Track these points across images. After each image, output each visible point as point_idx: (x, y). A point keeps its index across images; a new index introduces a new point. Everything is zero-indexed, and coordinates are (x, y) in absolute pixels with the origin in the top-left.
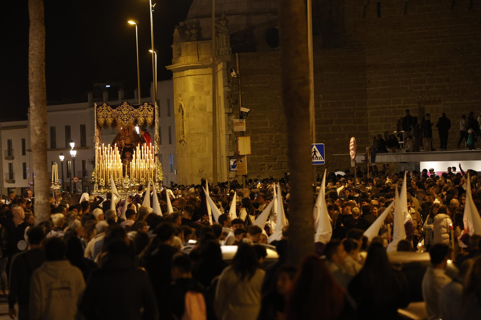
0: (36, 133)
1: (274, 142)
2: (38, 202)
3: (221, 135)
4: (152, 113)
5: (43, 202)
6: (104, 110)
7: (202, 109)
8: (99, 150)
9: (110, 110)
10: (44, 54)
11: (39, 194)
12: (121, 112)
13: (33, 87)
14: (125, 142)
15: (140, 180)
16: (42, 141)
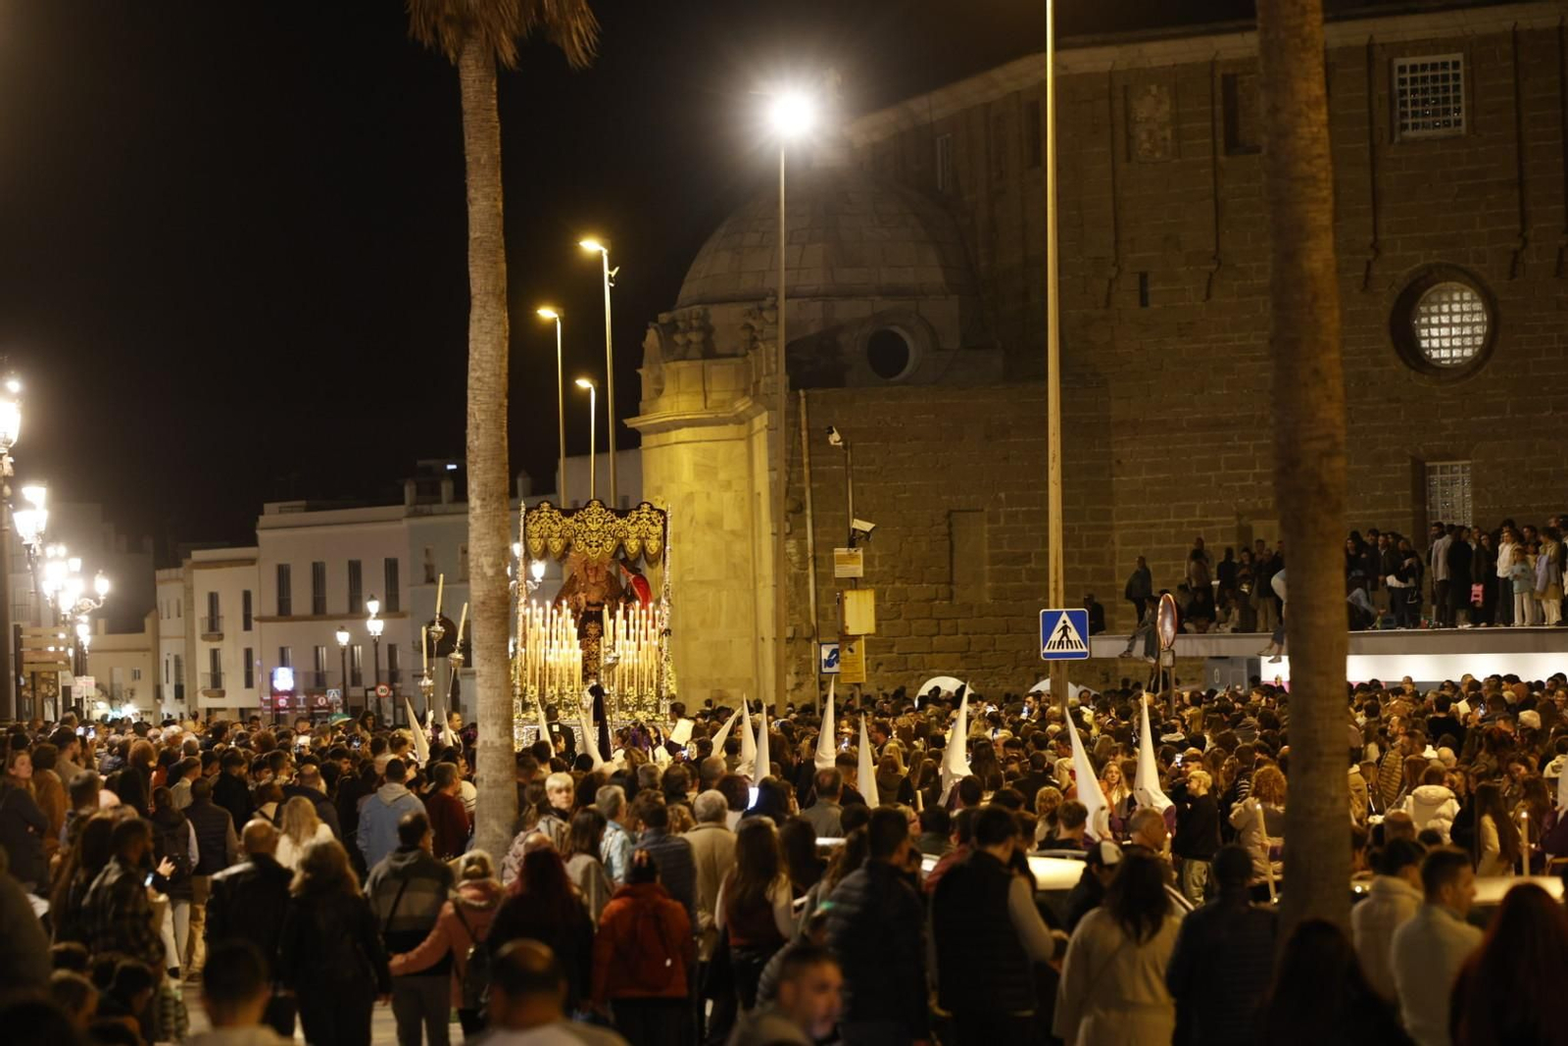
0: (485, 574)
1: (888, 604)
2: (485, 742)
3: (760, 585)
4: (660, 528)
5: (498, 742)
6: (542, 520)
7: (713, 523)
8: (524, 617)
9: (557, 520)
10: (504, 380)
11: (489, 723)
12: (584, 526)
13: (479, 460)
14: (586, 597)
15: (623, 690)
16: (499, 593)
